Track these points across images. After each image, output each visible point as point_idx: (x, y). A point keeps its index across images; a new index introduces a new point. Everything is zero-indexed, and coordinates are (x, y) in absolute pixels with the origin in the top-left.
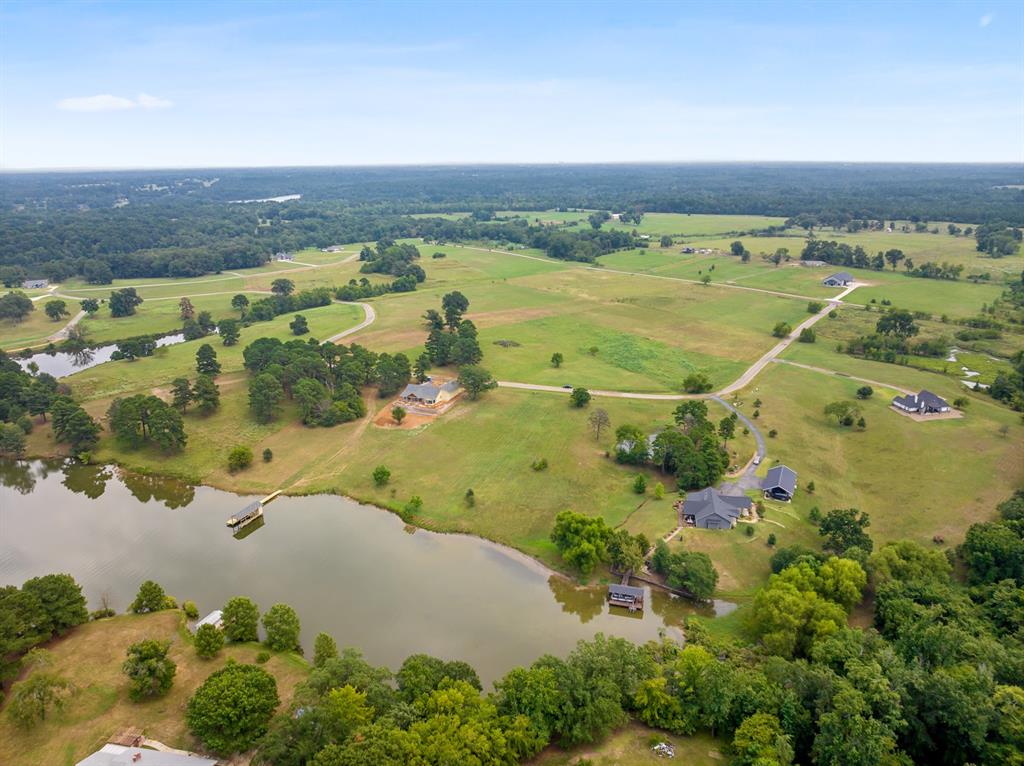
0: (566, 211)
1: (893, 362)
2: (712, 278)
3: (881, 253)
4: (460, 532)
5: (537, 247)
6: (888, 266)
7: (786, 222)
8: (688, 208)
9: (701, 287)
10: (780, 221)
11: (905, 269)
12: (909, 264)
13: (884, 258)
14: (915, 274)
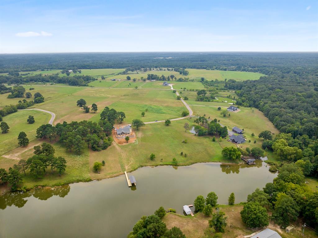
0: (44, 70)
1: (210, 101)
2: (138, 86)
3: (169, 76)
4: (194, 163)
5: (60, 83)
6: (171, 79)
7: (126, 70)
8: (88, 67)
9: (135, 90)
10: (124, 70)
11: (175, 80)
12: (176, 79)
13: (170, 77)
14: (178, 81)
